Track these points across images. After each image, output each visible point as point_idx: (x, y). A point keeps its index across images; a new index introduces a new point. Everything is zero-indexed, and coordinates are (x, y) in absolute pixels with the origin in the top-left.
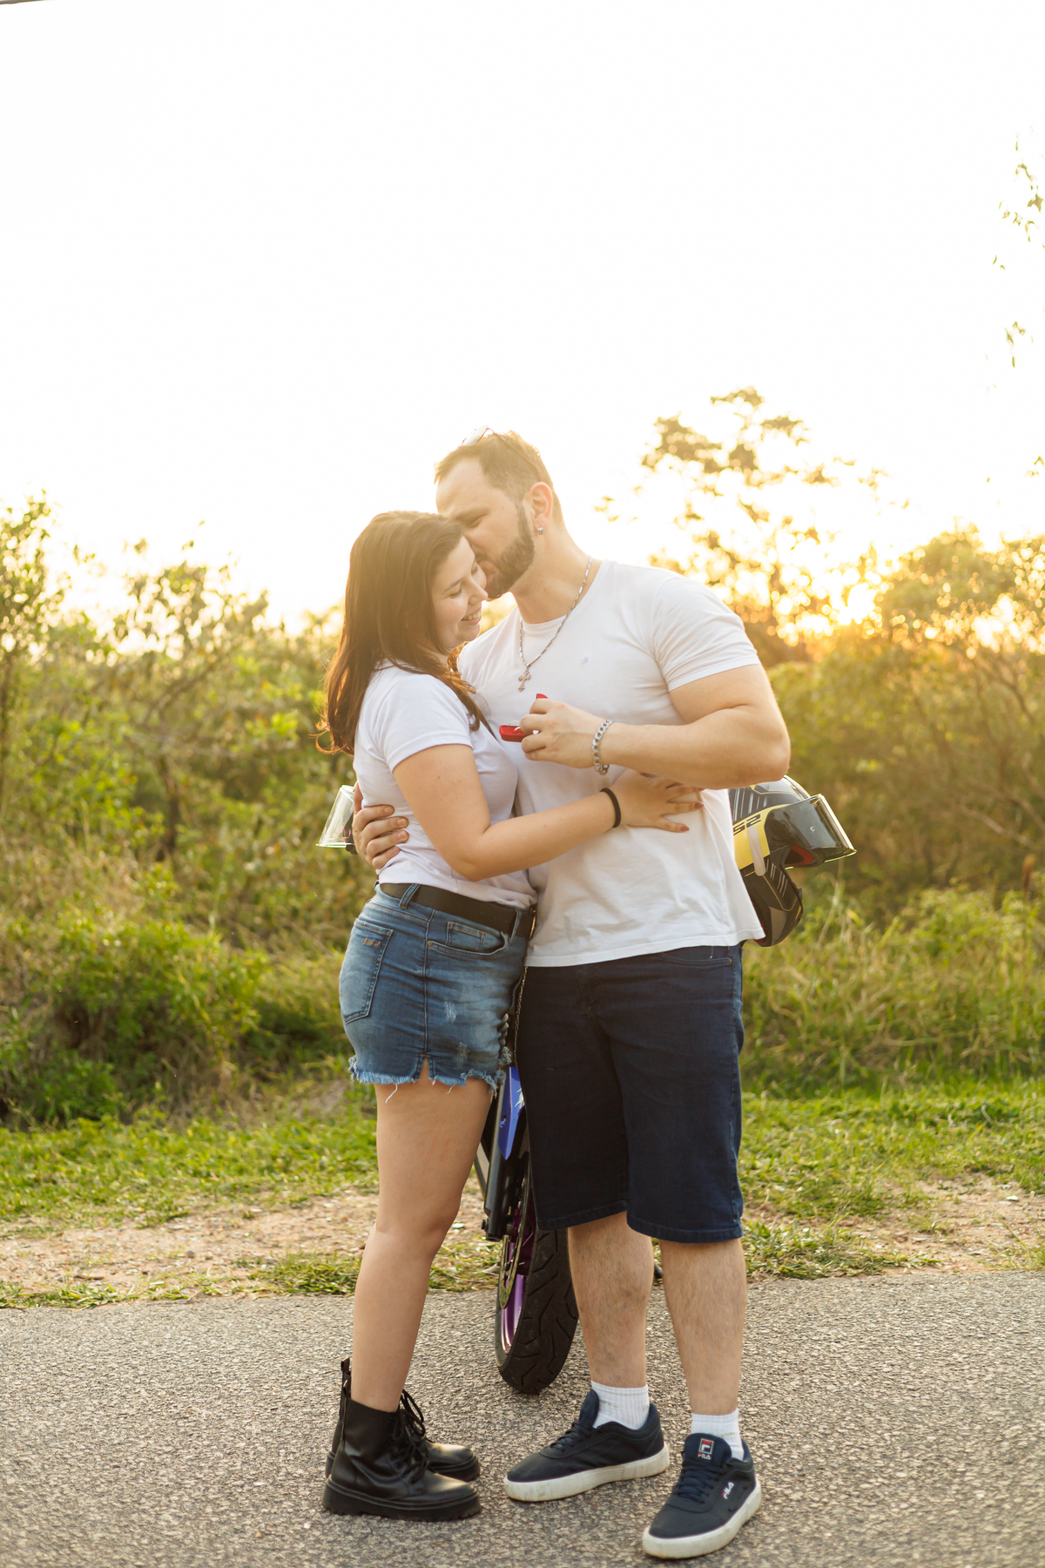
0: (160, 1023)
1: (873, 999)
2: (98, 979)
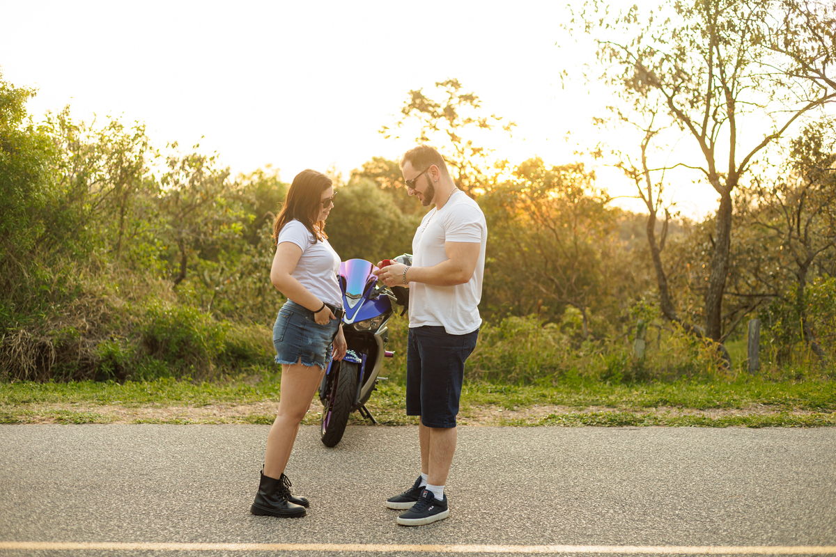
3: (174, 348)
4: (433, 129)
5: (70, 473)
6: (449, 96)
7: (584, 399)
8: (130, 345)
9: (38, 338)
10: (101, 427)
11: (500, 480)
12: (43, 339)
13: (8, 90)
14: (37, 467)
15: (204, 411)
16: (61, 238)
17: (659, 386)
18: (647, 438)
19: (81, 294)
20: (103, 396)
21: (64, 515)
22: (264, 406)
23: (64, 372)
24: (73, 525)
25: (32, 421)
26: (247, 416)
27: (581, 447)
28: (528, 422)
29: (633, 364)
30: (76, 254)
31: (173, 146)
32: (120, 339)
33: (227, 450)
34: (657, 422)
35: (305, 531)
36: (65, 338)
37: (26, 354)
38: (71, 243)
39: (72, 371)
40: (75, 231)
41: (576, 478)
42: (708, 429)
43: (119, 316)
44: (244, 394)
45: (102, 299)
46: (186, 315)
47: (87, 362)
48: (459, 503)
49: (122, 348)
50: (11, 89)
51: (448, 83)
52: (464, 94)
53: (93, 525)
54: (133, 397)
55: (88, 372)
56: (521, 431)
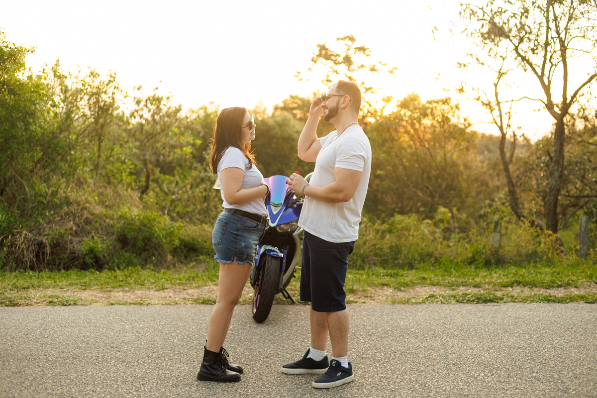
0: (149, 243)
1: (370, 245)
2: (131, 229)
3: (140, 244)
4: (335, 73)
5: (57, 346)
6: (347, 48)
7: (456, 281)
8: (107, 242)
9: (37, 238)
10: (82, 308)
11: (393, 349)
12: (40, 238)
13: (11, 48)
14: (31, 342)
15: (162, 294)
16: (53, 160)
17: (513, 269)
18: (507, 312)
19: (69, 204)
20: (85, 283)
21: (51, 381)
22: (209, 289)
23: (57, 263)
24: (58, 390)
25: (29, 303)
26: (195, 297)
27: (455, 321)
28: (413, 301)
29: (491, 252)
30: (65, 173)
31: (139, 89)
32: (99, 237)
33: (179, 326)
34: (514, 300)
35: (240, 393)
36: (57, 237)
37: (27, 250)
38: (62, 164)
39: (63, 262)
40: (64, 155)
41: (452, 347)
42: (554, 305)
43: (98, 220)
44: (193, 280)
45: (85, 206)
46: (149, 218)
47: (74, 255)
48: (361, 368)
49: (101, 244)
50: (13, 47)
51: (346, 38)
52: (358, 47)
53: (73, 390)
54: (108, 283)
55: (76, 263)
56: (408, 307)
